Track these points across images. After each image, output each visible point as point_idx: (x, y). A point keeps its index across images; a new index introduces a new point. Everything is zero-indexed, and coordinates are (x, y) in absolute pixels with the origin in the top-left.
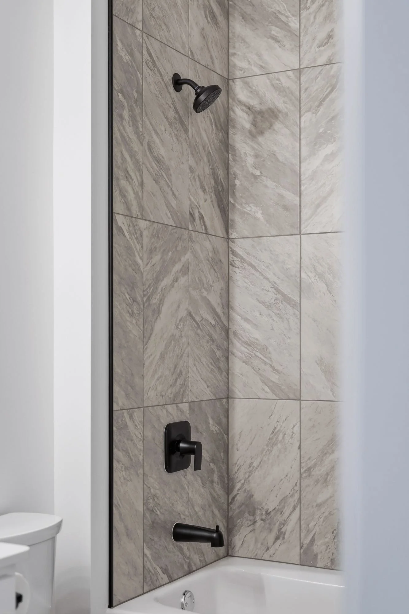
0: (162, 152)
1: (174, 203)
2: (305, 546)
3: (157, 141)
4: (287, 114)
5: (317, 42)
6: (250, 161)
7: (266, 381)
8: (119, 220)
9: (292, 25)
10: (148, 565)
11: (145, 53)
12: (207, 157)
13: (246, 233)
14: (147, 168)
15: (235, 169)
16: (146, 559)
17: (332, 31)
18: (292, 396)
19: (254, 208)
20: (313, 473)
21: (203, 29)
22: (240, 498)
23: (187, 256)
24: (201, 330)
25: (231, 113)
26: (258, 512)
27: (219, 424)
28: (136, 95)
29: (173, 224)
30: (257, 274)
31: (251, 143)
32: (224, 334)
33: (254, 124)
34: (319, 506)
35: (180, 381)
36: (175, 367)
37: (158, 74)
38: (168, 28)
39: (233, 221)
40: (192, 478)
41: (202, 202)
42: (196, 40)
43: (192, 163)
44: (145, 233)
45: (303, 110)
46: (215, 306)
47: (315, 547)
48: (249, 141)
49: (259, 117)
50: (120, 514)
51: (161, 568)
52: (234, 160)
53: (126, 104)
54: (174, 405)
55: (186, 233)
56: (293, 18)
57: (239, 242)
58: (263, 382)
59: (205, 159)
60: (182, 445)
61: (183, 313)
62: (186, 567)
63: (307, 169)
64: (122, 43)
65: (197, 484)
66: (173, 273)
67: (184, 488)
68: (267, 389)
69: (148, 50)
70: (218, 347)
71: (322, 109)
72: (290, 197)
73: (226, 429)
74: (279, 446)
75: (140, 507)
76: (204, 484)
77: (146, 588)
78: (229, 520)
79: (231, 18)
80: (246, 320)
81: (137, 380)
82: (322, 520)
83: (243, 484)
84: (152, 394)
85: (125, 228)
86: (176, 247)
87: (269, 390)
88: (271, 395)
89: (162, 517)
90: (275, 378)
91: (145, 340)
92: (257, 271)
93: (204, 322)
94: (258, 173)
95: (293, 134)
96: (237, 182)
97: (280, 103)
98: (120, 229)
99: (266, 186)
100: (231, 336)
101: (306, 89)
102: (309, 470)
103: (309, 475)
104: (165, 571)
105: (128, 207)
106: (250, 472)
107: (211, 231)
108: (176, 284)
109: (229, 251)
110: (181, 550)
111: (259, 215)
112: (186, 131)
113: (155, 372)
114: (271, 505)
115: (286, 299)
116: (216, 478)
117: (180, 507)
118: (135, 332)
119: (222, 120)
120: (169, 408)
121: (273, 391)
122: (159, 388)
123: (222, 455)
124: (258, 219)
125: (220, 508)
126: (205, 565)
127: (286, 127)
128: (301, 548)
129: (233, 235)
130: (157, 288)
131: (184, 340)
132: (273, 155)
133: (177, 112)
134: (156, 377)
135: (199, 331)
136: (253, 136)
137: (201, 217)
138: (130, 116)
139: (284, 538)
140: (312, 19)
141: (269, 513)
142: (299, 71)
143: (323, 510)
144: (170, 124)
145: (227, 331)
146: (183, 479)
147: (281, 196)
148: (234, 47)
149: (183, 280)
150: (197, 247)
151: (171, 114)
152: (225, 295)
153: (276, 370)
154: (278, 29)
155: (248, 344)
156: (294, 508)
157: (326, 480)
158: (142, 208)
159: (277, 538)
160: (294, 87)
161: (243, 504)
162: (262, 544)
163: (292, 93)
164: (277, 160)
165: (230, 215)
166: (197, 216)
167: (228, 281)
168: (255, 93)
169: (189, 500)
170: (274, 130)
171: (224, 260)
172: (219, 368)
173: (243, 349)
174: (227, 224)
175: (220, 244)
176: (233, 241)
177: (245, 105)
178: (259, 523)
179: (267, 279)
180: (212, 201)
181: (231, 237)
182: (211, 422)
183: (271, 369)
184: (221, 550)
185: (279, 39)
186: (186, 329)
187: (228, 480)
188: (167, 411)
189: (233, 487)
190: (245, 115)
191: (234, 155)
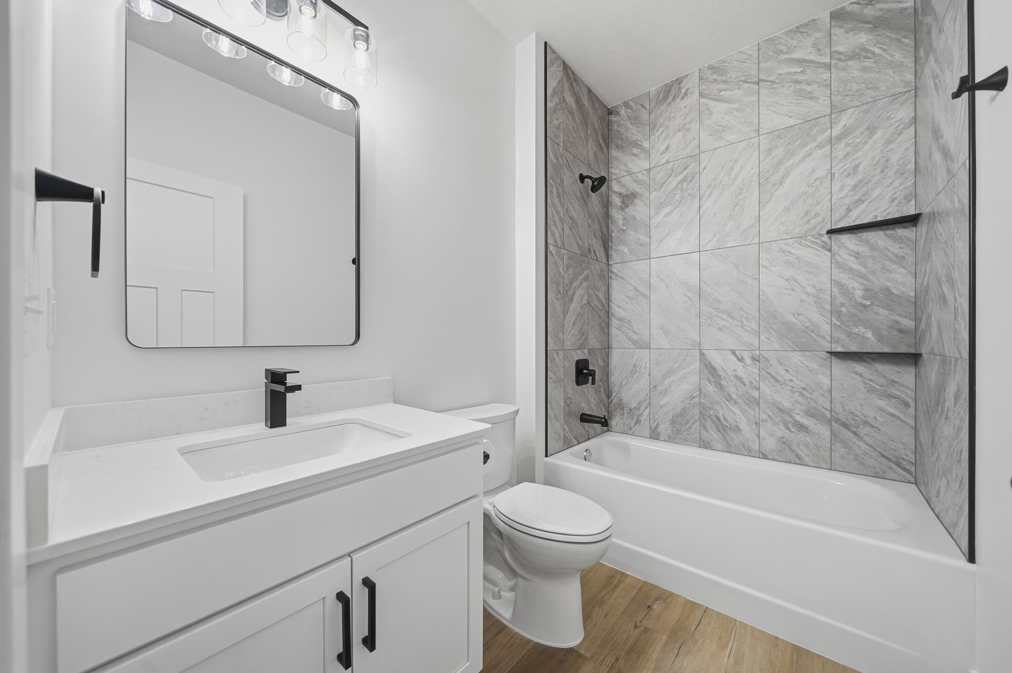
0: (574, 214)
1: (580, 242)
2: (652, 428)
3: (571, 208)
4: (642, 194)
5: (660, 152)
6: (621, 222)
7: (629, 339)
8: (551, 248)
9: (645, 145)
10: (567, 435)
11: (565, 160)
12: (598, 221)
13: (618, 261)
14: (566, 222)
15: (612, 227)
16: (565, 431)
17: (669, 144)
18: (645, 347)
19: (623, 247)
20: (658, 389)
21: (595, 152)
22: (615, 401)
23: (587, 272)
24: (595, 311)
25: (610, 198)
26: (625, 409)
27: (604, 361)
28: (560, 181)
29: (580, 253)
30: (625, 282)
31: (622, 213)
32: (606, 315)
33: (623, 202)
34: (661, 407)
35: (583, 338)
36: (581, 329)
37: (572, 172)
38: (576, 148)
39: (611, 255)
40: (590, 389)
41: (595, 244)
42: (592, 157)
43: (590, 222)
44: (565, 256)
45: (651, 191)
46: (602, 299)
47: (659, 429)
48: (619, 212)
49: (626, 198)
50: (551, 407)
51: (574, 437)
52: (612, 223)
53: (554, 185)
54: (580, 350)
55: (586, 259)
56: (646, 142)
57: (614, 266)
58: (628, 339)
59: (597, 221)
60: (584, 371)
61: (585, 301)
62: (587, 436)
63: (654, 222)
64: (552, 152)
65: (592, 392)
66: (580, 279)
67: (585, 394)
68: (630, 343)
69: (566, 158)
70: (603, 321)
71: (662, 189)
72: (644, 239)
73: (607, 364)
74: (637, 373)
75: (562, 404)
76: (596, 392)
77: (565, 447)
78: (609, 412)
79: (610, 149)
80: (619, 307)
81: (561, 335)
82: (663, 414)
83: (617, 394)
84: (569, 343)
85: (554, 253)
86: (581, 266)
87: (631, 344)
88: (633, 346)
89: (574, 409)
90: (635, 337)
91: (565, 314)
92: (625, 280)
93: (596, 307)
94: (625, 228)
95: (645, 204)
96: (613, 234)
97: (638, 189)
98: (551, 253)
99: (629, 234)
100: (610, 316)
101: (653, 180)
102: (655, 387)
103: (655, 390)
104: (575, 438)
105: (556, 242)
106: (621, 388)
107: (599, 259)
108: (581, 286)
109: (609, 271)
110: (584, 427)
111: (626, 250)
112: (586, 205)
113: (570, 332)
114: (633, 406)
115: (642, 295)
116: (602, 390)
117: (583, 405)
118: (559, 309)
119: (605, 202)
120: (578, 351)
121: (634, 344)
122: (572, 340)
123: (605, 378)
124: (625, 253)
125: (604, 406)
126: (597, 435)
127: (642, 201)
128: (650, 429)
129: (611, 262)
130: (571, 287)
131: (586, 315)
132: (634, 217)
133: (582, 194)
134: (571, 334)
135: (593, 312)
136: (622, 209)
137: (595, 252)
138: (556, 192)
139: (640, 423)
140: (657, 140)
141: (632, 410)
142: (649, 170)
143: (663, 409)
144: (578, 200)
145: (608, 313)
146: (585, 390)
147: (639, 239)
148: (612, 164)
149: (585, 284)
150: (592, 267)
151: (579, 194)
152: (607, 295)
153: (636, 333)
154: (636, 149)
155: (620, 319)
156: (646, 408)
157: (665, 393)
158: (563, 242)
159: (636, 423)
160: (646, 179)
161: (617, 404)
162: (628, 426)
163: (645, 183)
164: (636, 220)
165: (609, 250)
166: (592, 250)
167: (608, 287)
168: (624, 186)
169: (588, 401)
170: (634, 204)
171: (606, 275)
172: (604, 332)
173: (617, 322)
174: (608, 257)
175: (604, 266)
176: (611, 265)
177: (618, 193)
178: (626, 415)
179: (630, 284)
180: (600, 244)
181: (610, 263)
182: (600, 360)
183: (633, 332)
184: (605, 428)
185: (638, 154)
186: (587, 310)
187: (609, 391)
188: (577, 353)
189: (611, 396)
190: (618, 199)
191: (612, 220)
